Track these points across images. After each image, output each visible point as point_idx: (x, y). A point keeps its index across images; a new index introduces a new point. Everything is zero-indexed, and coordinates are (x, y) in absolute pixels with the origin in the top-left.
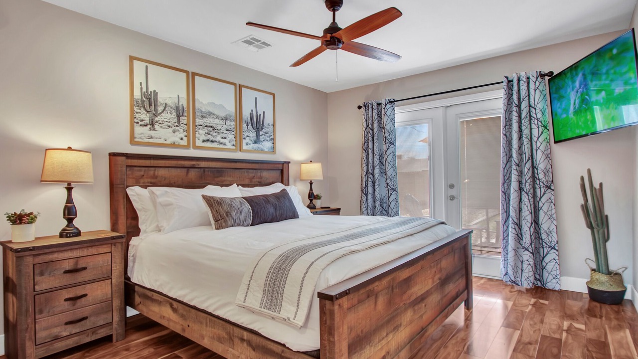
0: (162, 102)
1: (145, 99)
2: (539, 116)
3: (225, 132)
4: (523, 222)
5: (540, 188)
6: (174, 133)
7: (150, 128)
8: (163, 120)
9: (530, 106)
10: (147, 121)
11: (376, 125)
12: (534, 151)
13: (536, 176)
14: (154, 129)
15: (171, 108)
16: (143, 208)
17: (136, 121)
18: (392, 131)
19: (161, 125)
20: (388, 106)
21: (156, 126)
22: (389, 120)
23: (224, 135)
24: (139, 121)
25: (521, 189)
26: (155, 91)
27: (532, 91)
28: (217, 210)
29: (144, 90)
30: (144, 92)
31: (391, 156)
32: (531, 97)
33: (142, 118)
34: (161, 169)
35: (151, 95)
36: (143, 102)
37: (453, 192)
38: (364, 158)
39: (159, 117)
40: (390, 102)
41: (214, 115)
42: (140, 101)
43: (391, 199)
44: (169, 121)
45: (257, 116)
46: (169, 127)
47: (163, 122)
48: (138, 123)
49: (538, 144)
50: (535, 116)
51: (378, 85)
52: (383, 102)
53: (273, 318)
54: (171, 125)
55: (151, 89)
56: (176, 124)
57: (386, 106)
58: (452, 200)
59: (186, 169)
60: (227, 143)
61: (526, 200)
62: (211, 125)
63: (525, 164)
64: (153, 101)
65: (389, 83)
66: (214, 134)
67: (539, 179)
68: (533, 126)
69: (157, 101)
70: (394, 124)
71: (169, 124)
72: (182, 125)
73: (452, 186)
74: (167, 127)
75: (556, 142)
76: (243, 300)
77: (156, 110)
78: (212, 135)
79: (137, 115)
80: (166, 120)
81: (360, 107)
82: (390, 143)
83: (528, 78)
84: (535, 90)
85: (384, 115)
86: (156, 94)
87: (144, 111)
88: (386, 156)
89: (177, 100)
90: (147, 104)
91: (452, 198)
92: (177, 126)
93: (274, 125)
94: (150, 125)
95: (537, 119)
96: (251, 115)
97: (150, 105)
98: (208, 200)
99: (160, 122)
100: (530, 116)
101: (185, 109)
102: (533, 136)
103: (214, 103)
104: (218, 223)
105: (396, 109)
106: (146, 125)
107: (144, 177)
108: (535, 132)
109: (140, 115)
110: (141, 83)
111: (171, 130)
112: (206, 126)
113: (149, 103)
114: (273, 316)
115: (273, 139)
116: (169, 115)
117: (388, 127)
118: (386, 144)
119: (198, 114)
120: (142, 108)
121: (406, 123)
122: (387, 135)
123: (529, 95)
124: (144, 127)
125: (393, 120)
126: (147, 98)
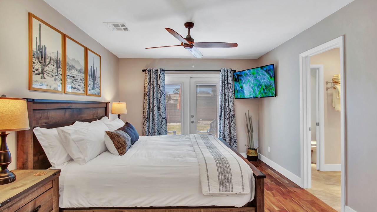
0: (49, 56)
1: (39, 52)
2: (231, 88)
3: (80, 81)
4: (226, 132)
5: (231, 117)
6: (55, 81)
7: (42, 77)
8: (49, 70)
9: (228, 83)
10: (40, 71)
11: (155, 83)
12: (229, 102)
13: (230, 112)
14: (44, 77)
15: (54, 61)
16: (50, 145)
17: (33, 70)
18: (163, 87)
19: (48, 75)
20: (162, 73)
21: (45, 75)
22: (162, 81)
23: (79, 84)
24: (35, 70)
25: (225, 118)
26: (44, 46)
27: (229, 77)
28: (118, 141)
29: (38, 44)
30: (38, 46)
31: (163, 100)
32: (229, 79)
33: (37, 68)
34: (51, 111)
35: (42, 49)
36: (38, 54)
37: (193, 119)
38: (147, 100)
39: (47, 68)
40: (162, 71)
41: (75, 68)
42: (36, 53)
43: (162, 124)
44: (52, 71)
45: (93, 70)
46: (52, 76)
47: (49, 72)
48: (34, 72)
49: (231, 99)
50: (230, 87)
51: (154, 60)
52: (159, 70)
53: (227, 195)
54: (54, 75)
55: (42, 44)
56: (56, 74)
57: (160, 72)
58: (192, 123)
59: (64, 110)
60: (81, 90)
61: (227, 123)
62: (74, 76)
63: (227, 107)
64: (43, 54)
65: (161, 60)
66: (75, 83)
67: (231, 114)
68: (229, 91)
69: (46, 54)
70: (164, 83)
71: (52, 74)
72: (59, 75)
73: (192, 116)
74: (51, 76)
75: (235, 99)
76: (208, 191)
77: (45, 62)
78: (74, 83)
79: (34, 65)
80: (51, 70)
81: (143, 71)
82: (163, 93)
83: (228, 71)
84: (230, 77)
85: (160, 78)
86: (45, 48)
87: (38, 62)
88: (160, 100)
89: (57, 55)
90: (40, 56)
91: (193, 122)
92: (57, 76)
93: (100, 77)
94: (42, 74)
95: (231, 89)
96: (91, 69)
97: (42, 57)
98: (111, 135)
99: (47, 72)
100: (228, 87)
101: (61, 63)
102: (229, 96)
103: (75, 59)
104: (120, 150)
105: (165, 74)
106: (39, 74)
107: (42, 118)
108: (230, 94)
109: (36, 65)
110: (36, 38)
111: (53, 78)
112: (71, 76)
113: (41, 56)
114: (227, 194)
115: (100, 87)
116: (52, 66)
117: (161, 84)
118: (160, 93)
119: (67, 67)
120: (37, 60)
121: (170, 83)
122: (161, 89)
123: (228, 78)
124: (38, 76)
125: (164, 81)
126: (40, 51)
